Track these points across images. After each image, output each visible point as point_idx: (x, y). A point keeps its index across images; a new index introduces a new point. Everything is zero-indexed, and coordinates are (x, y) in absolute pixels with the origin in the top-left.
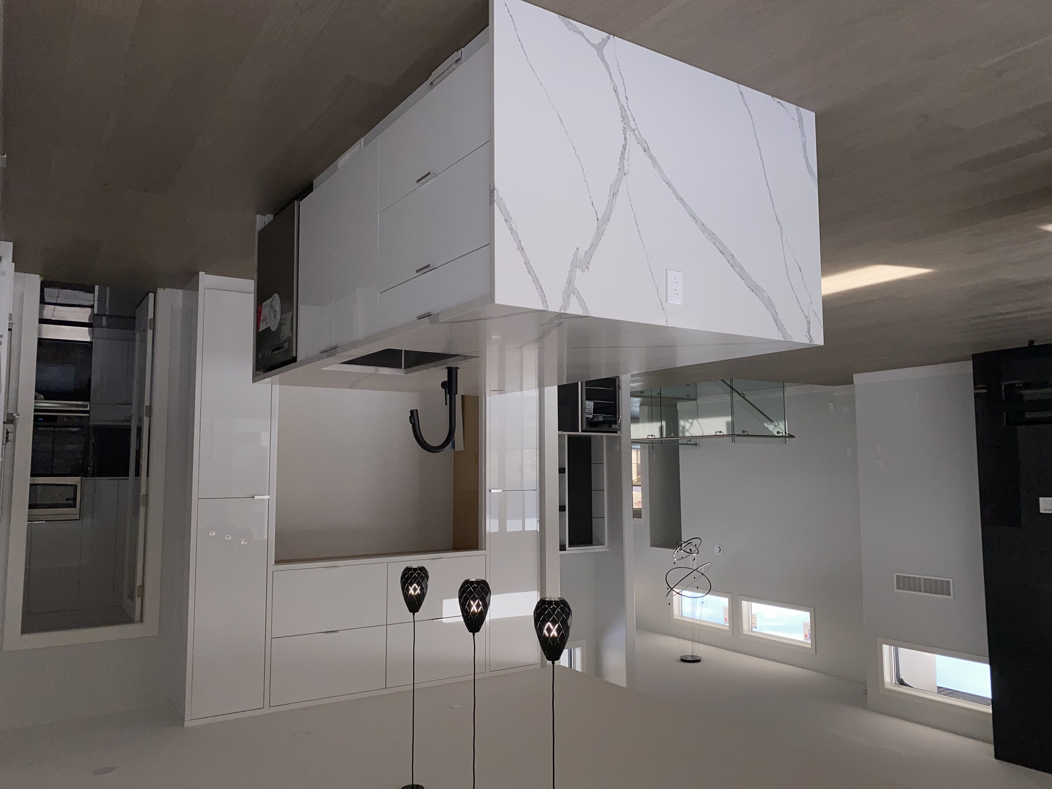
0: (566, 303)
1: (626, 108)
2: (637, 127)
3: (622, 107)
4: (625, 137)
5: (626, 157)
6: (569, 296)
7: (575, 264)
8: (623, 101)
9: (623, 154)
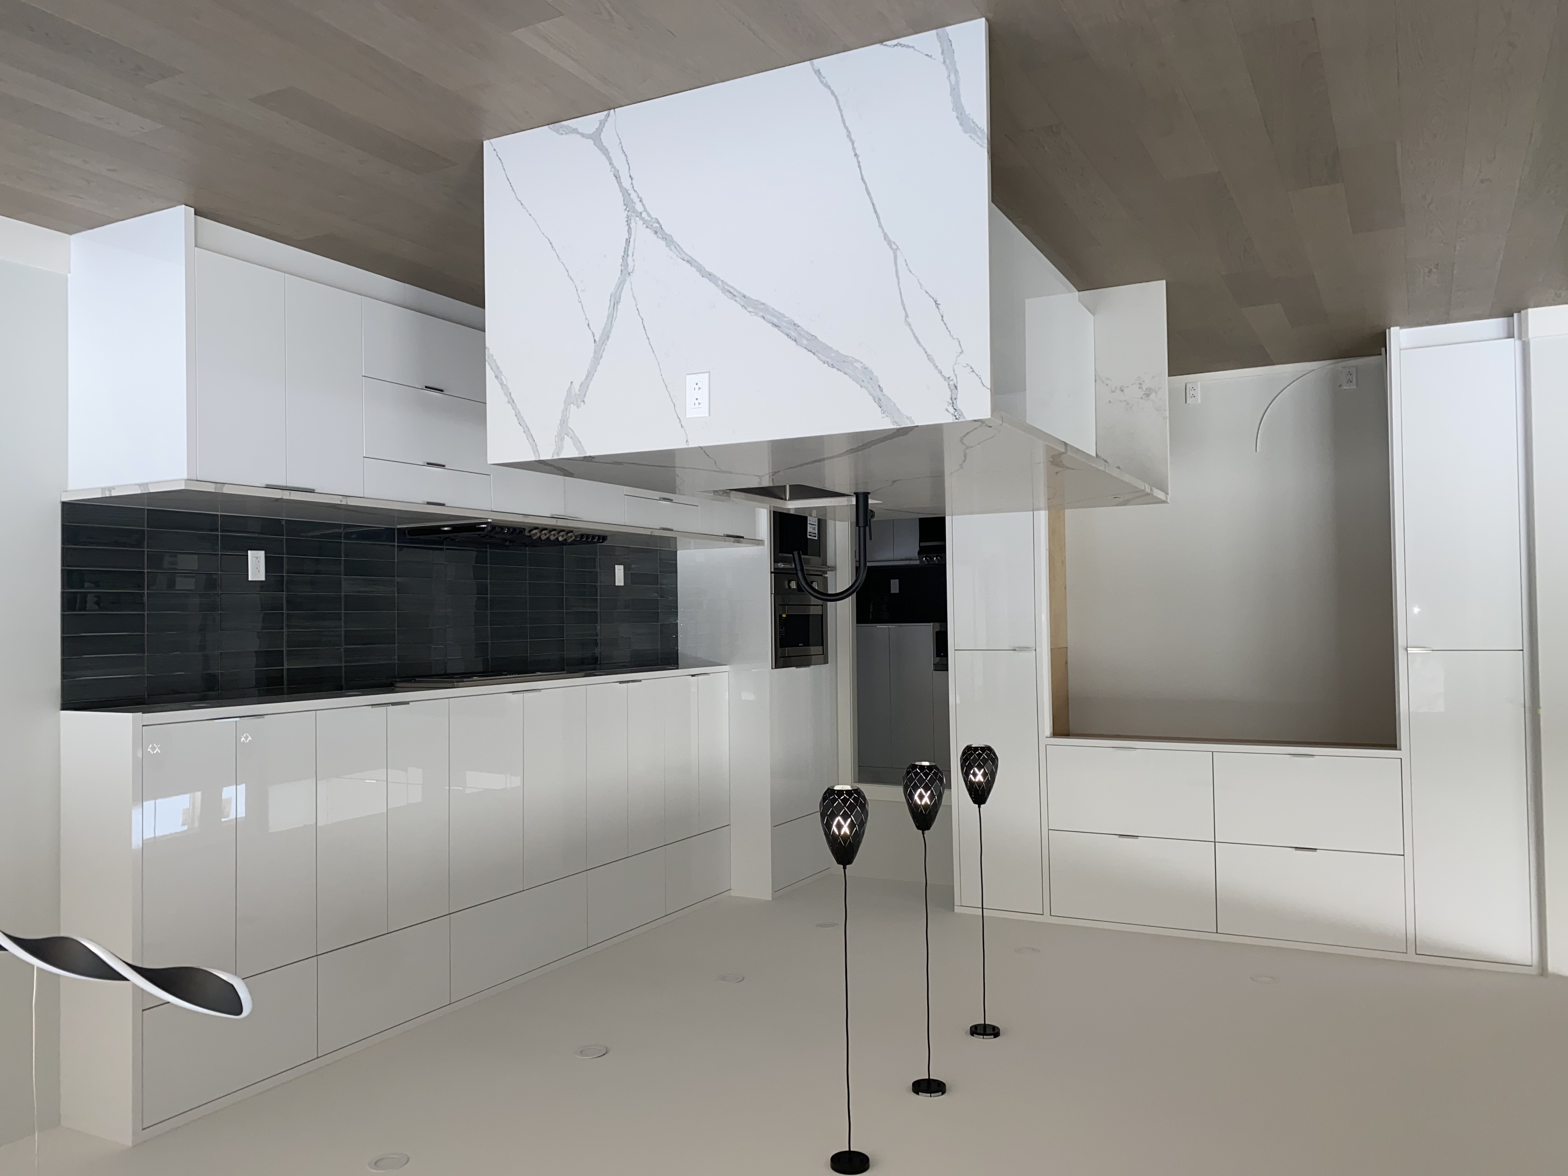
0: (560, 448)
1: (631, 191)
2: (645, 208)
3: (625, 192)
4: (630, 228)
5: (630, 253)
6: (562, 439)
7: (568, 402)
8: (626, 183)
9: (626, 250)
